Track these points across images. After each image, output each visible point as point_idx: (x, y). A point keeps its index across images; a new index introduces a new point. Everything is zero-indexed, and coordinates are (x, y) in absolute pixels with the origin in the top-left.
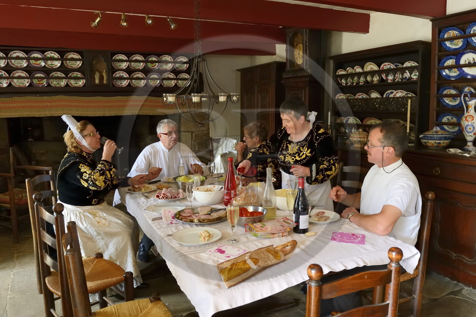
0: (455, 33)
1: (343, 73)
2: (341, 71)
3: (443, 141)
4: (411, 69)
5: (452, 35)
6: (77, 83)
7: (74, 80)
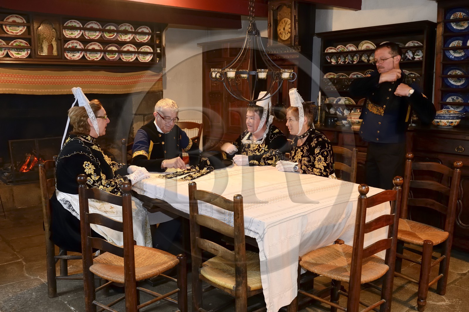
0: (462, 14)
1: (333, 51)
2: (331, 49)
3: (455, 121)
4: (414, 49)
5: (458, 16)
6: (20, 53)
7: (15, 50)
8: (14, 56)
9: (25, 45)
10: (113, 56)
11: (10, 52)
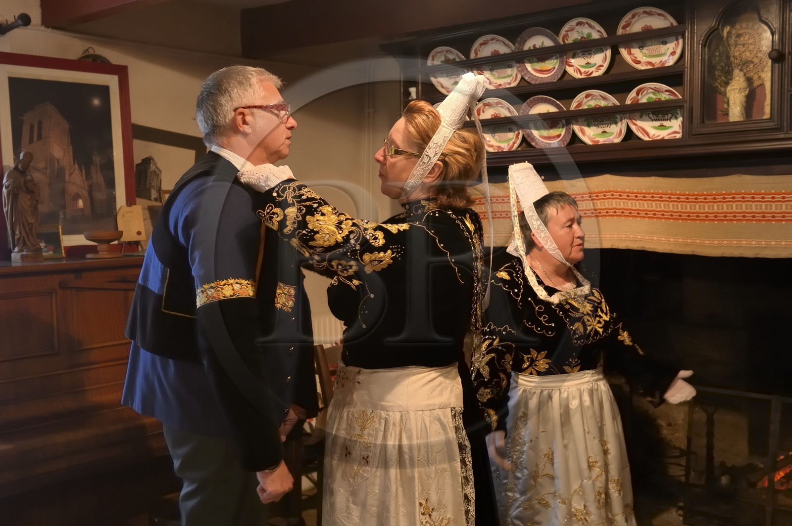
6: (665, 123)
7: (651, 116)
8: (649, 137)
9: (672, 97)
11: (635, 124)
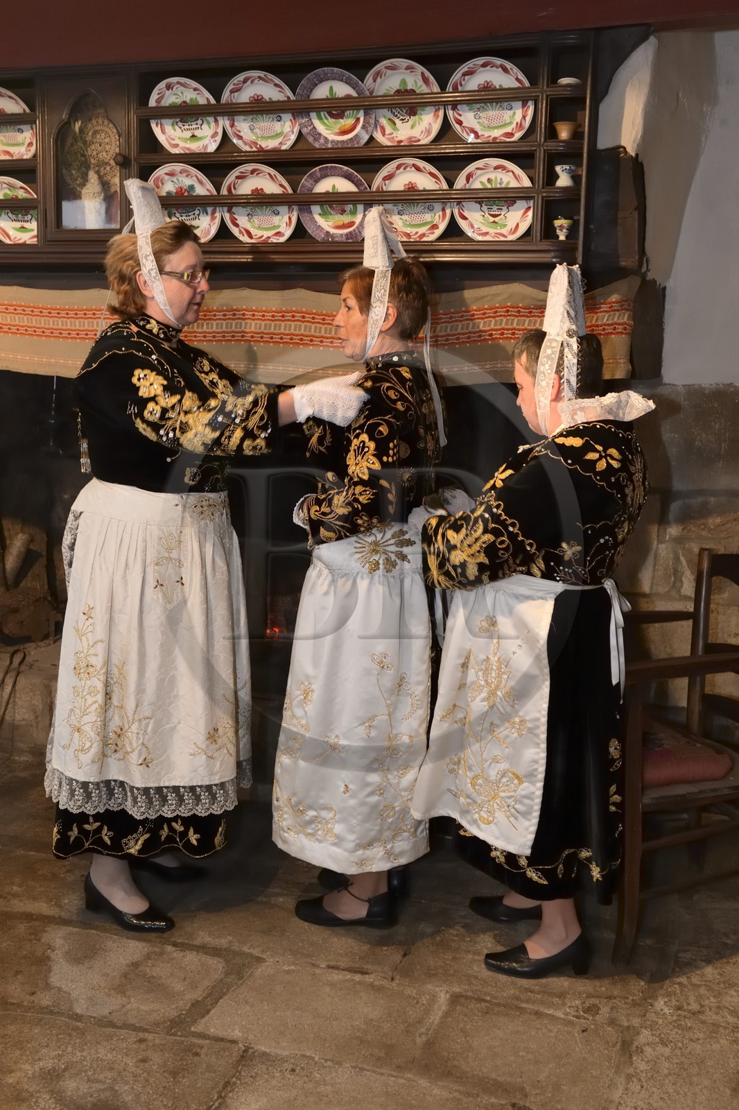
6: (24, 225)
7: (10, 215)
8: (10, 240)
10: (346, 219)
